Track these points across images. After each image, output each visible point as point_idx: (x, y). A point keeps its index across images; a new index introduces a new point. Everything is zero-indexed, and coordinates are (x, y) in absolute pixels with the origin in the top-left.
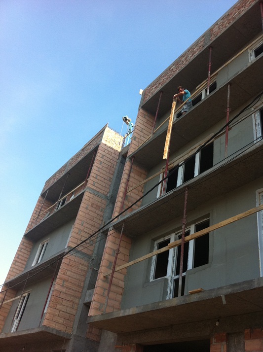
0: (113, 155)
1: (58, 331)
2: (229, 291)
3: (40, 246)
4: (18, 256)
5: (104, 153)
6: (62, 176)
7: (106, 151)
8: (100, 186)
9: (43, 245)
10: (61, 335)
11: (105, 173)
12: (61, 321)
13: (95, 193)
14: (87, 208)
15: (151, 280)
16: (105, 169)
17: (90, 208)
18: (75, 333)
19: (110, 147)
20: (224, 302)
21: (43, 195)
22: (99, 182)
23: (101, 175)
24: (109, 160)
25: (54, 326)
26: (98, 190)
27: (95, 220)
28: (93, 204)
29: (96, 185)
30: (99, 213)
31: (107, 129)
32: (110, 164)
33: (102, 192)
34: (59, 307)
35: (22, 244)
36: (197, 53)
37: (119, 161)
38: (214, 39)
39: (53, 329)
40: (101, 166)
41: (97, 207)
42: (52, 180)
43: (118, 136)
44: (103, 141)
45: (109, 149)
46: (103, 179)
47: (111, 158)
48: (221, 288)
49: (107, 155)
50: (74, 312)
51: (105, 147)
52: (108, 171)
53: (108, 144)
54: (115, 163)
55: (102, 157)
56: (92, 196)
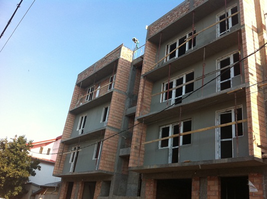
0: (128, 65)
1: (107, 172)
2: (203, 163)
3: (80, 118)
4: (67, 125)
5: (122, 65)
6: (91, 74)
7: (124, 63)
8: (121, 87)
9: (83, 117)
10: (109, 173)
11: (124, 78)
12: (108, 166)
13: (119, 92)
14: (115, 102)
15: (160, 148)
16: (123, 75)
17: (117, 101)
18: (116, 172)
19: (125, 60)
20: (200, 168)
21: (78, 85)
22: (121, 84)
23: (122, 80)
24: (125, 69)
25: (105, 169)
26: (120, 89)
27: (121, 108)
28: (118, 99)
29: (119, 86)
30: (122, 104)
31: (123, 47)
32: (126, 72)
33: (123, 90)
34: (106, 159)
35: (68, 117)
36: (185, 13)
37: (132, 69)
38: (196, 7)
39: (105, 171)
40: (121, 74)
41: (121, 100)
42: (83, 75)
43: (129, 51)
44: (121, 57)
45: (125, 62)
46: (122, 82)
47: (127, 67)
48: (199, 161)
49: (125, 66)
50: (114, 161)
51: (123, 60)
52: (125, 76)
53: (124, 58)
54: (129, 70)
55: (121, 68)
56: (117, 94)
